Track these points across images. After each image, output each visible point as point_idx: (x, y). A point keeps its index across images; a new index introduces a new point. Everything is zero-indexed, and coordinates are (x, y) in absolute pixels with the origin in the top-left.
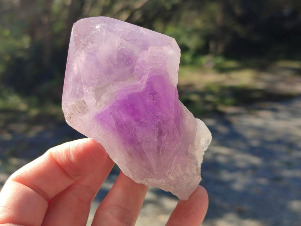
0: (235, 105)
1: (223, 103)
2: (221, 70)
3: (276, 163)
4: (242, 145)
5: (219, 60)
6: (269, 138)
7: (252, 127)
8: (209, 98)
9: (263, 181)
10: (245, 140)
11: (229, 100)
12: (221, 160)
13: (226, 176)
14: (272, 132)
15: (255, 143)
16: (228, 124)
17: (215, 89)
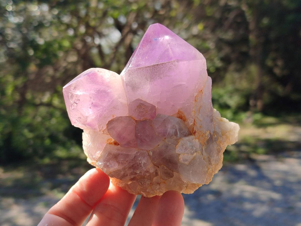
0: (267, 153)
1: (255, 152)
2: (260, 125)
3: (292, 198)
4: (266, 184)
5: (258, 116)
6: (292, 179)
7: (278, 171)
8: (244, 148)
9: (278, 210)
10: (269, 181)
11: (261, 150)
12: (247, 195)
13: (248, 206)
14: (295, 175)
15: (278, 183)
16: (257, 168)
17: (252, 141)
